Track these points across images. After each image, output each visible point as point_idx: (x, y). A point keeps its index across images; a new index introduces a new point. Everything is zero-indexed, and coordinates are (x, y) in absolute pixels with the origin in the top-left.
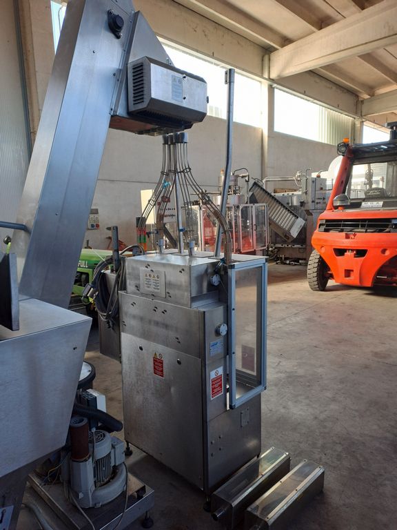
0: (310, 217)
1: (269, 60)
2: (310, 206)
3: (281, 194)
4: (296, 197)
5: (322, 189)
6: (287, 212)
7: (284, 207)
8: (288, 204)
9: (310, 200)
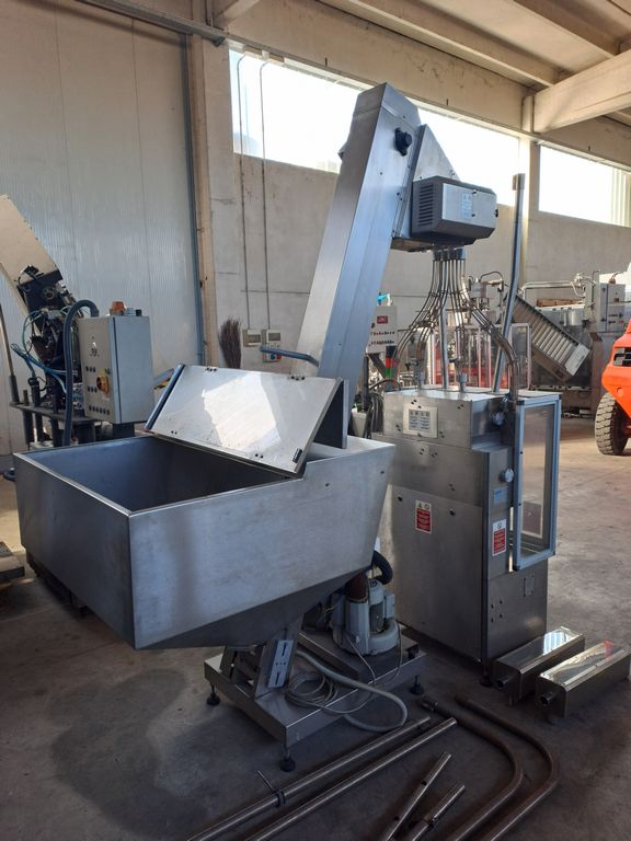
0: (598, 343)
1: (534, 103)
2: (599, 327)
3: (550, 309)
4: (574, 313)
5: (617, 300)
6: (560, 336)
7: (556, 327)
8: (562, 323)
9: (598, 318)
